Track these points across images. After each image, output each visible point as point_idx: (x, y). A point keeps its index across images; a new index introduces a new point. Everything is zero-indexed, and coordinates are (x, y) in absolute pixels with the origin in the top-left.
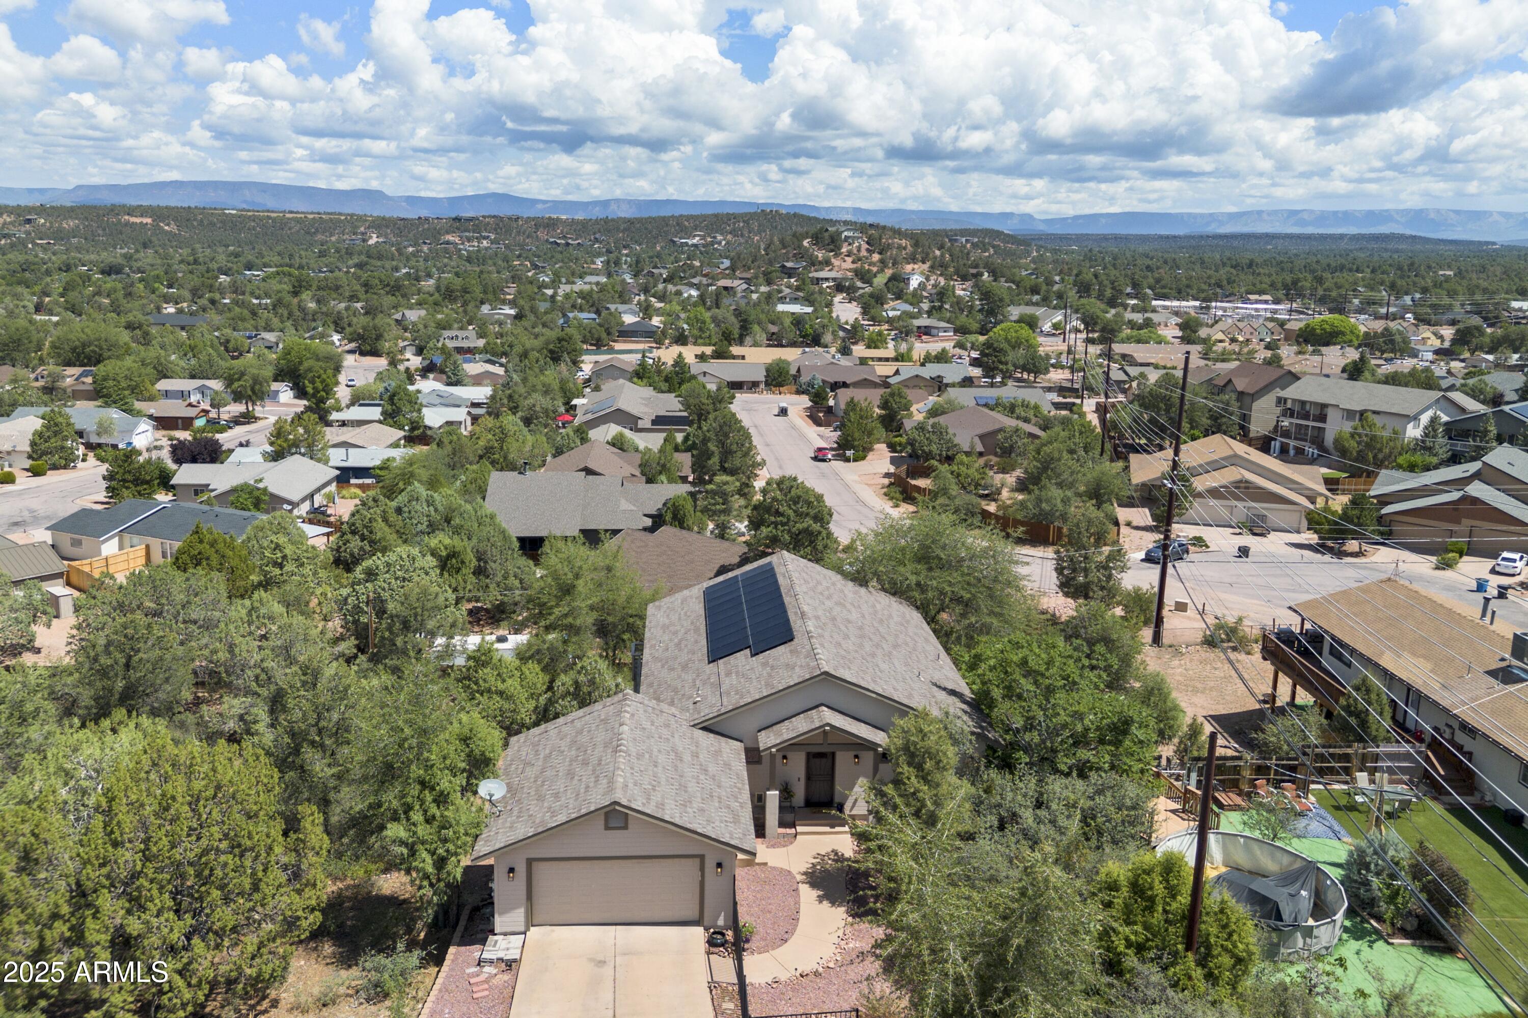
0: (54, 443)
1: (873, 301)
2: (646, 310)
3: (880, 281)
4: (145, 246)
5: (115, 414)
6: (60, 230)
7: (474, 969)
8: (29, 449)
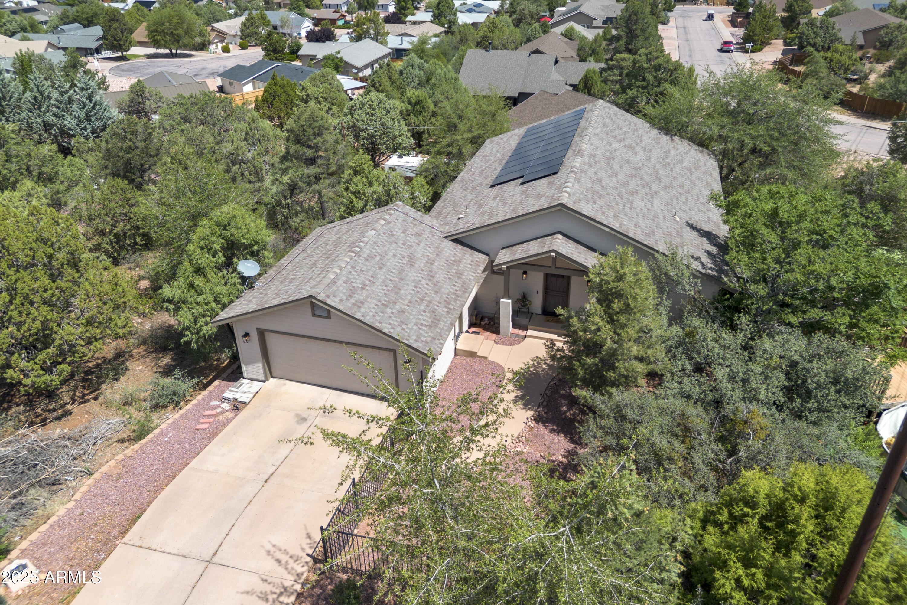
0: (251, 30)
5: (293, 16)
7: (217, 403)
8: (239, 33)
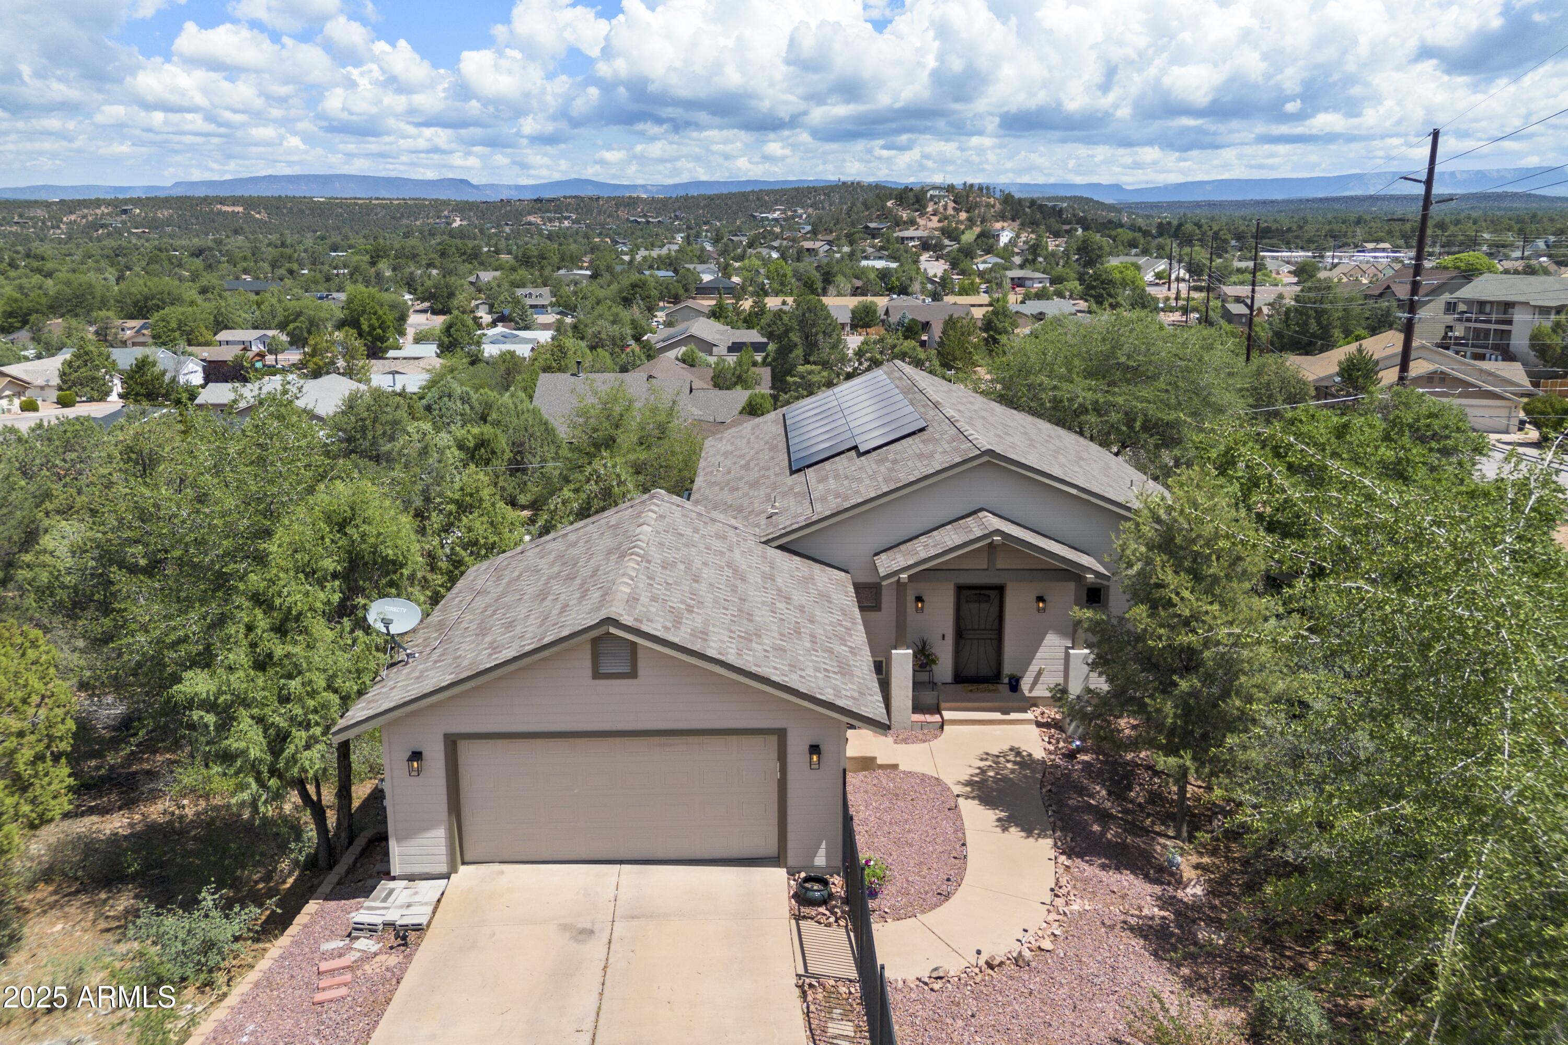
0: (84, 372)
1: (961, 256)
2: (726, 270)
3: (969, 237)
4: (236, 232)
5: (163, 354)
6: (155, 219)
7: (337, 944)
8: (56, 381)
